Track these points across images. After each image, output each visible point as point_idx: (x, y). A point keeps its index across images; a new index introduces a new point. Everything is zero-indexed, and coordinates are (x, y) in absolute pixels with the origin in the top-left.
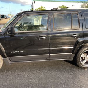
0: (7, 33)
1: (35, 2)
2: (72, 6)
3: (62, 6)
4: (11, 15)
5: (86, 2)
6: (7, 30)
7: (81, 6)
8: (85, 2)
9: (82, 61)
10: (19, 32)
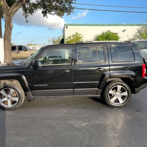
0: (31, 67)
1: (67, 27)
2: (124, 31)
3: (106, 31)
4: (31, 45)
5: (146, 25)
6: (31, 64)
7: (137, 31)
8: (143, 25)
9: (111, 98)
10: (43, 65)
